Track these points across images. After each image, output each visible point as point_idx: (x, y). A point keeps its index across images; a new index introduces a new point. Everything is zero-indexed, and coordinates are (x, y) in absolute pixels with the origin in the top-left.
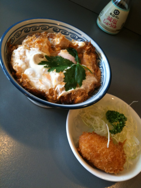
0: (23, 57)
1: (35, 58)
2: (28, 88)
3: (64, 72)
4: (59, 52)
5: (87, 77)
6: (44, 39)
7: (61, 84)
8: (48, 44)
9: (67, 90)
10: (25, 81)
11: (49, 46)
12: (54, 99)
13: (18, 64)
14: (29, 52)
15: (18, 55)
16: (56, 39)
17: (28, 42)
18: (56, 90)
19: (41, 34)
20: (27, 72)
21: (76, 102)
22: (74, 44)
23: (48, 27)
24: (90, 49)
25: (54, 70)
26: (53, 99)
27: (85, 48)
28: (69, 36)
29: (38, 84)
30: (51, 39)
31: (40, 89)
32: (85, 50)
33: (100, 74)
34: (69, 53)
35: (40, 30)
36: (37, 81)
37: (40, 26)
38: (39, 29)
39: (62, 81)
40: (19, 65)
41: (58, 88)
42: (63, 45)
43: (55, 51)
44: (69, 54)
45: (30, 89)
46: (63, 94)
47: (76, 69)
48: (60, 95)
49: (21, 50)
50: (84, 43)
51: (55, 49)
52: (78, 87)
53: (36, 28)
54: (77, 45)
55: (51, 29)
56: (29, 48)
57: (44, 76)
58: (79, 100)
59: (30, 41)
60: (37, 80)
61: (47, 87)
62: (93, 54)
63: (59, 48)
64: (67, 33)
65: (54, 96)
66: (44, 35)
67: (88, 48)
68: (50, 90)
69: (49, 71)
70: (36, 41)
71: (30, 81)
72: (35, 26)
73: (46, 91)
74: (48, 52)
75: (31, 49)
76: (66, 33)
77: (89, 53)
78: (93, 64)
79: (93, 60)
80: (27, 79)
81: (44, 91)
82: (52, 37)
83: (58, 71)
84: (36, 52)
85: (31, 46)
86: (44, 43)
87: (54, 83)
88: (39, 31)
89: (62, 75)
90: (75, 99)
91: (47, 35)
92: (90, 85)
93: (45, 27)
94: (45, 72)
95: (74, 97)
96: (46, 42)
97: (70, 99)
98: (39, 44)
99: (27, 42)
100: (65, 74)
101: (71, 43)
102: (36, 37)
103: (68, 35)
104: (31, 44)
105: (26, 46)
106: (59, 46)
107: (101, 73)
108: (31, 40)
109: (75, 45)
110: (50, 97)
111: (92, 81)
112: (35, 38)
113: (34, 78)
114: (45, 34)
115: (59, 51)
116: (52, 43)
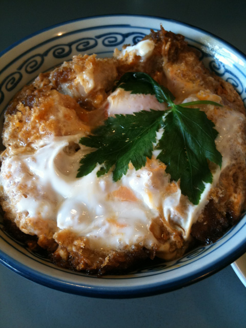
0: (29, 184)
1: (61, 166)
2: (94, 266)
3: (156, 153)
4: (107, 105)
5: (217, 126)
6: (51, 97)
7: (168, 192)
8: (67, 106)
9: (194, 200)
10: (74, 249)
11: (74, 108)
12: (179, 245)
13: (27, 213)
14: (34, 160)
15: (14, 189)
16: (78, 80)
17: (17, 133)
18: (167, 219)
19: (35, 88)
20: (65, 221)
21: (237, 214)
22: (127, 60)
23: (38, 59)
24: (172, 46)
25: (128, 168)
26: (175, 245)
27: (160, 52)
28: (100, 47)
29: (112, 235)
30: (65, 86)
31: (126, 246)
32: (162, 56)
33: (235, 92)
34: (132, 93)
35: (26, 77)
36: (104, 229)
37: (20, 68)
38: (21, 77)
39: (167, 184)
40: (32, 215)
41: (169, 211)
42: (105, 82)
43: (96, 108)
44: (135, 95)
45: (102, 266)
46: (193, 219)
47: (180, 124)
48: (187, 226)
49: (12, 170)
50: (148, 41)
51: (92, 106)
52: (214, 168)
53: (14, 79)
54: (137, 58)
55: (50, 58)
56: (29, 149)
57: (113, 200)
58: (240, 203)
59: (19, 128)
60: (104, 224)
61: (139, 226)
62: (187, 55)
63: (101, 96)
64: (92, 42)
65: (173, 238)
66: (42, 85)
67: (166, 47)
68: (152, 229)
69: (116, 178)
70: (32, 118)
71: (87, 242)
72: (7, 77)
73: (145, 240)
74: (81, 123)
75: (33, 146)
76: (88, 43)
77: (175, 57)
78: (204, 79)
79: (196, 69)
80: (76, 243)
81: (142, 244)
82: (65, 80)
83: (140, 162)
84: (52, 148)
85: (30, 140)
86: (58, 111)
87: (149, 202)
88: (23, 81)
89: (157, 166)
90: (229, 206)
91: (50, 82)
92: (240, 141)
93: (33, 64)
94: (108, 187)
95: (223, 204)
96: (60, 103)
97: (218, 215)
98: (46, 120)
99: (14, 136)
100: (160, 158)
101: (119, 61)
102: (27, 108)
103: (96, 44)
104: (28, 134)
105: (17, 147)
106: (97, 92)
107: (235, 86)
108: (21, 121)
109: (131, 59)
110: (165, 247)
111: (236, 126)
112: (27, 113)
113: (92, 226)
114: (42, 81)
115: (104, 105)
116: (76, 94)
